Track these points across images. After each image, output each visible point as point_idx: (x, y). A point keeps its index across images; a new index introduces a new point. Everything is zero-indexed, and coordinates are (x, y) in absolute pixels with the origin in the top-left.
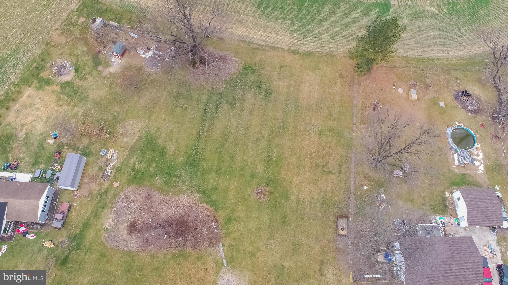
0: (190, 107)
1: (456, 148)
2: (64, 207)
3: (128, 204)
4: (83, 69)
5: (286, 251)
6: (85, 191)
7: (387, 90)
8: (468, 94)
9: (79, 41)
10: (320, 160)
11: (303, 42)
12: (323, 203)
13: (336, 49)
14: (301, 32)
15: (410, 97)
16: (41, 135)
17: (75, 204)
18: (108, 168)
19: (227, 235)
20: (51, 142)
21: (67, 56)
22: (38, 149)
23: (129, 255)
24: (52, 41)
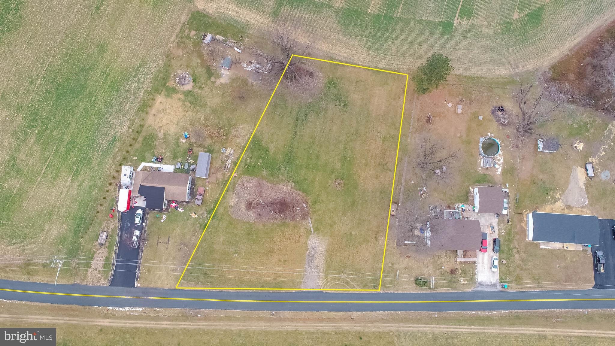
0: (286, 115)
1: (484, 154)
2: (201, 190)
3: (245, 189)
4: (199, 79)
5: (354, 225)
6: (213, 179)
7: (440, 104)
8: (503, 109)
9: (193, 53)
10: (382, 160)
11: (376, 59)
12: (381, 193)
13: (403, 66)
14: (375, 49)
15: (456, 112)
16: (175, 135)
17: (207, 188)
18: (228, 163)
19: (314, 212)
20: (184, 141)
21: (185, 67)
22: (174, 147)
23: (249, 224)
24: (172, 53)
